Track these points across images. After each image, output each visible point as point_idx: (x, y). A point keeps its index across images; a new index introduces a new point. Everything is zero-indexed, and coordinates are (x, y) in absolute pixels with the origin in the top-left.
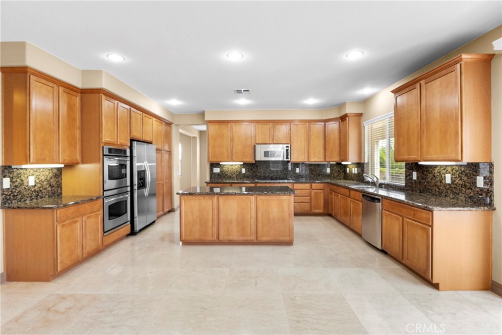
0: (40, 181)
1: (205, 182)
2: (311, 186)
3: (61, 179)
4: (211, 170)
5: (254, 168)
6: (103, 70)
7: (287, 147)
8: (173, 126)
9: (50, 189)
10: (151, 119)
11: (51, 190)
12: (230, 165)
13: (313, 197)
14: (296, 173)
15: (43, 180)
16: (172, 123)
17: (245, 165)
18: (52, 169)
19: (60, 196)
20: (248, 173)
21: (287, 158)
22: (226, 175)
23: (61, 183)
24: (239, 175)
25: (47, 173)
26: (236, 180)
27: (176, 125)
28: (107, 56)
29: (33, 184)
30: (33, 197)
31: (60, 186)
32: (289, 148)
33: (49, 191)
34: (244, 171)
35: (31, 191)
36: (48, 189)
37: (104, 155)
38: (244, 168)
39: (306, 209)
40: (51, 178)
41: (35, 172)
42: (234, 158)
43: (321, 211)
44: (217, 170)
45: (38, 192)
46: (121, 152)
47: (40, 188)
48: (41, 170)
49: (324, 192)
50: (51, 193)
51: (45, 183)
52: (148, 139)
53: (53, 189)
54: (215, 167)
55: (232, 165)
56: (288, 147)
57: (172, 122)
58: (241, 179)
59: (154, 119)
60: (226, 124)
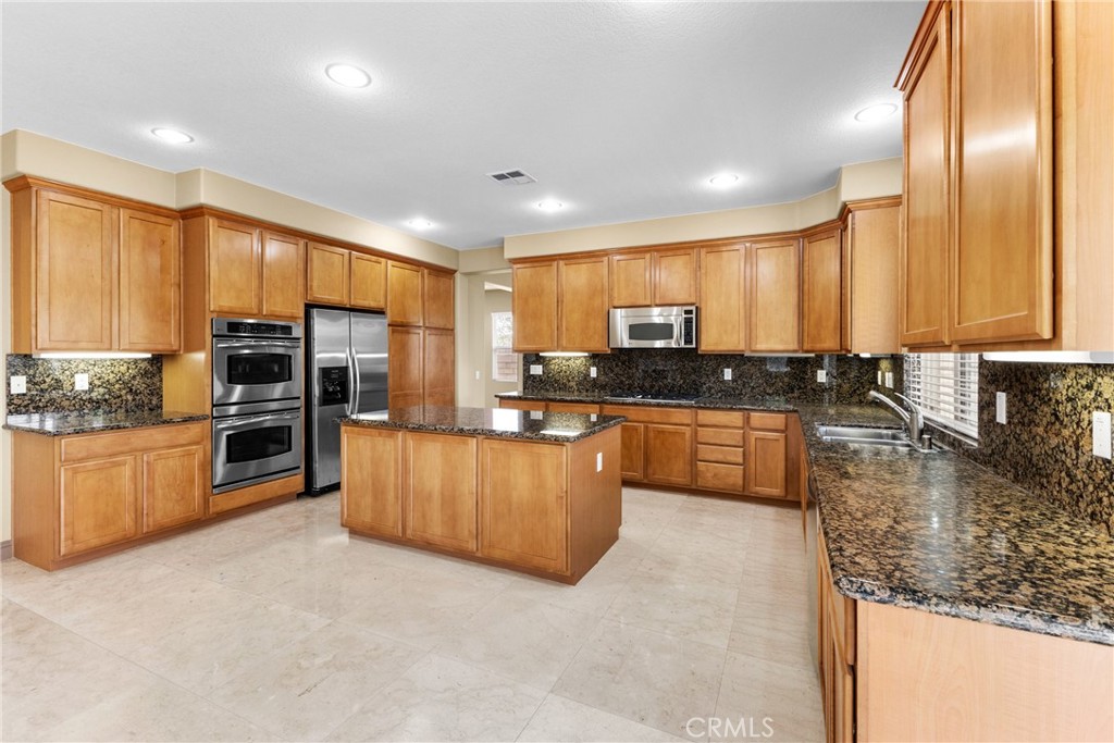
0: (103, 383)
1: (496, 396)
2: (747, 420)
3: (161, 381)
4: (526, 370)
5: (617, 365)
6: (202, 168)
7: (687, 312)
8: (458, 275)
9: (130, 397)
10: (380, 263)
11: (134, 400)
12: (563, 358)
13: (753, 449)
14: (724, 382)
15: (112, 381)
16: (456, 271)
17: (595, 358)
18: (136, 361)
19: (155, 413)
20: (602, 378)
21: (688, 341)
22: (556, 381)
23: (160, 388)
24: (586, 383)
25: (123, 369)
26: (576, 393)
27: (467, 274)
28: (153, 131)
29: (86, 387)
30: (86, 411)
31: (157, 392)
32: (694, 316)
33: (127, 401)
34: (593, 372)
35: (81, 399)
36: (124, 398)
37: (214, 336)
38: (594, 365)
39: (731, 481)
40: (134, 377)
41: (90, 367)
42: (564, 343)
43: (777, 492)
44: (537, 370)
45: (97, 403)
46: (274, 330)
47: (104, 395)
48: (109, 363)
49: (786, 436)
50: (131, 405)
51: (117, 386)
52: (370, 303)
53: (138, 398)
54: (534, 363)
55: (570, 359)
56: (690, 312)
57: (453, 267)
58: (587, 391)
59: (390, 262)
60: (547, 263)
